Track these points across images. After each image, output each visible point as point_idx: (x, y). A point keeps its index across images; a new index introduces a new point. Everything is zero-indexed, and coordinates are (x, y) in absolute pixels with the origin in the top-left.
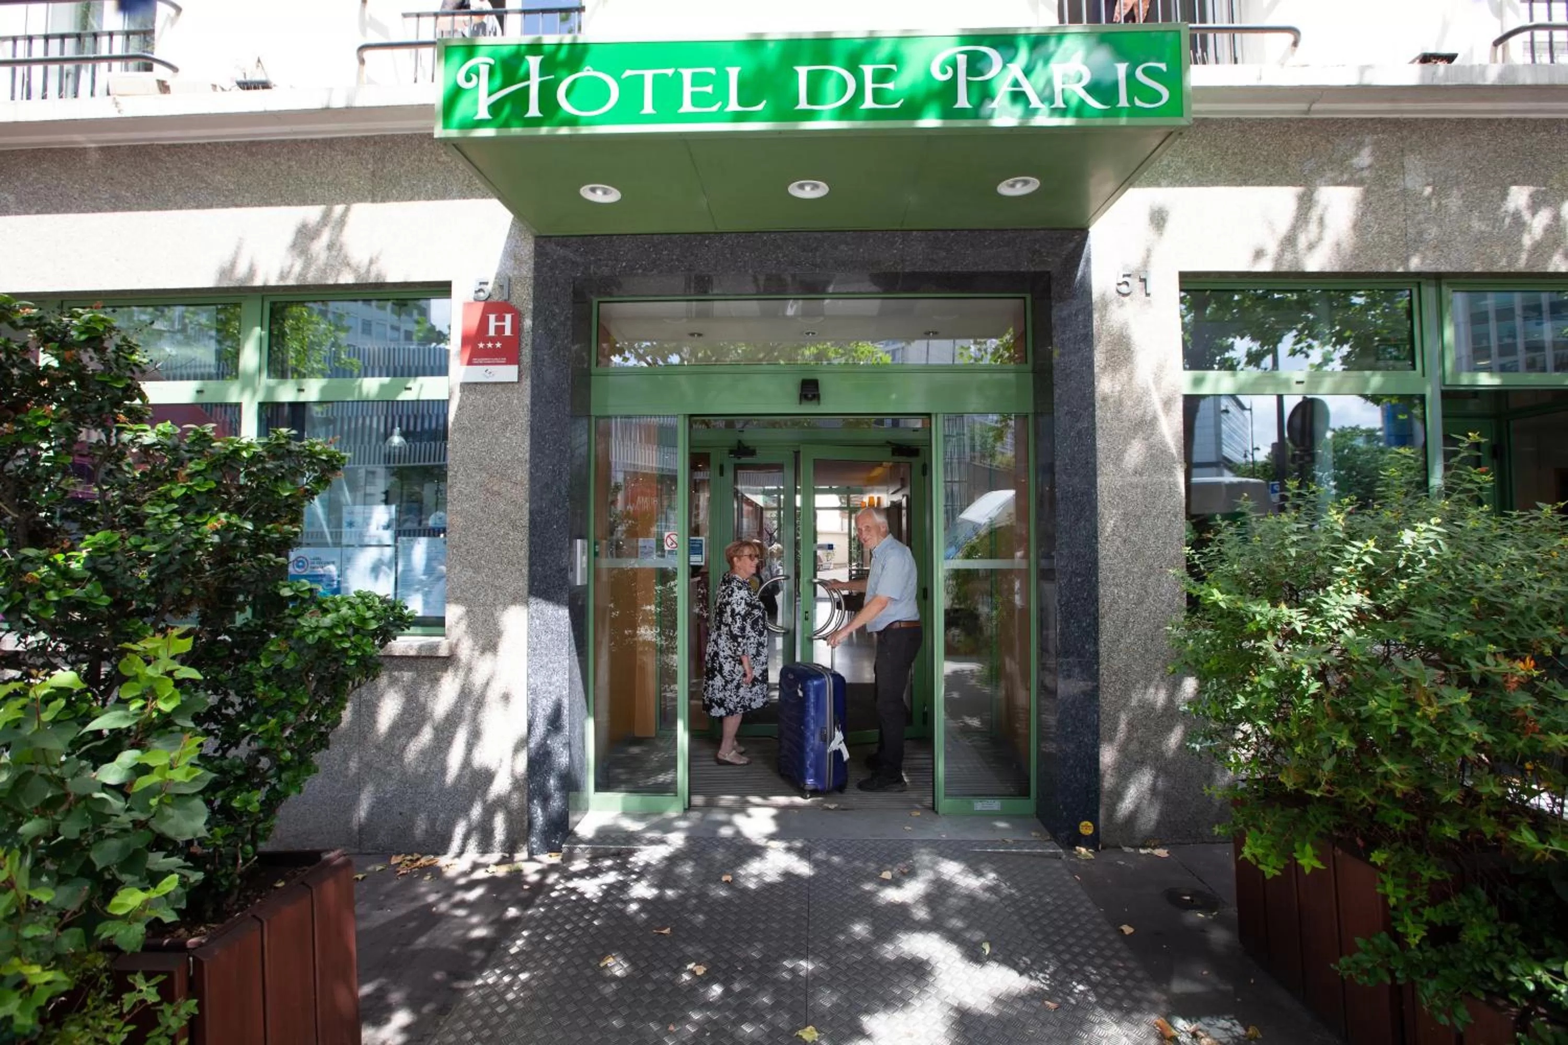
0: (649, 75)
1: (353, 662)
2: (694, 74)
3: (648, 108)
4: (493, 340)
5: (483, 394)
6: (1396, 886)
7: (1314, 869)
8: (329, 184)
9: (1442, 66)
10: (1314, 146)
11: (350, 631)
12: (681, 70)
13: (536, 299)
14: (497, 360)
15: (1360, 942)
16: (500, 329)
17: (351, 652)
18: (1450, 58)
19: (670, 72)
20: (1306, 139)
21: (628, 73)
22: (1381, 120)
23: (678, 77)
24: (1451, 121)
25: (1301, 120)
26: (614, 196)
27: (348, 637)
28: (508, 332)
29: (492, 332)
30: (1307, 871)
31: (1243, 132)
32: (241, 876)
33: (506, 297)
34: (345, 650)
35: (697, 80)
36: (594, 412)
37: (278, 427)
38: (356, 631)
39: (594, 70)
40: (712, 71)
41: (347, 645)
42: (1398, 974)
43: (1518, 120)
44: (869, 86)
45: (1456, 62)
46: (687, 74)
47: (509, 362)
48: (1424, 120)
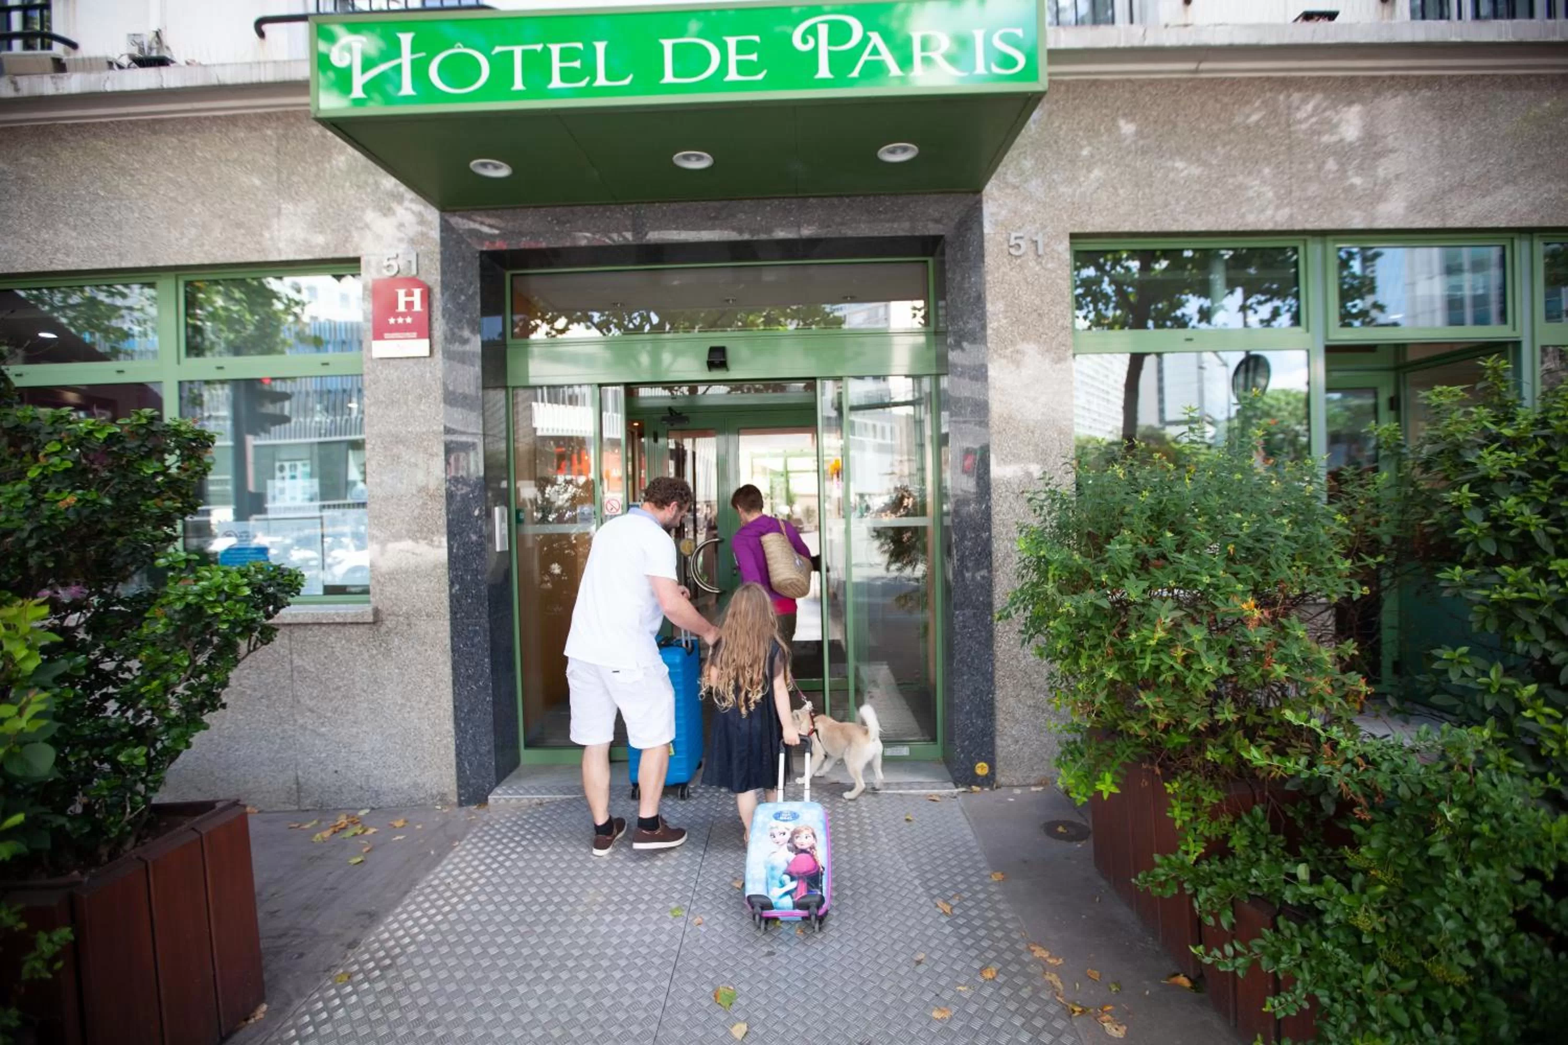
0: (518, 51)
1: (225, 626)
2: (562, 50)
3: (518, 85)
4: (404, 315)
5: (397, 369)
6: (1184, 809)
7: (1111, 794)
8: (235, 161)
9: (1323, 23)
10: (1203, 105)
11: (223, 597)
12: (551, 46)
13: (444, 273)
14: (408, 335)
15: (1157, 858)
16: (409, 305)
17: (224, 617)
18: (1332, 16)
19: (539, 47)
20: (1195, 98)
21: (498, 49)
22: (1268, 79)
23: (547, 52)
24: (1336, 78)
25: (1191, 80)
26: (504, 172)
27: (220, 602)
28: (417, 307)
29: (402, 308)
30: (1106, 796)
31: (1133, 92)
32: (129, 823)
33: (414, 272)
34: (217, 615)
35: (565, 55)
36: (510, 383)
37: (141, 408)
38: (228, 597)
39: (465, 46)
40: (579, 45)
41: (220, 610)
42: (1186, 885)
43: (1401, 77)
44: (733, 58)
45: (1337, 19)
46: (555, 49)
47: (420, 336)
48: (1310, 78)
